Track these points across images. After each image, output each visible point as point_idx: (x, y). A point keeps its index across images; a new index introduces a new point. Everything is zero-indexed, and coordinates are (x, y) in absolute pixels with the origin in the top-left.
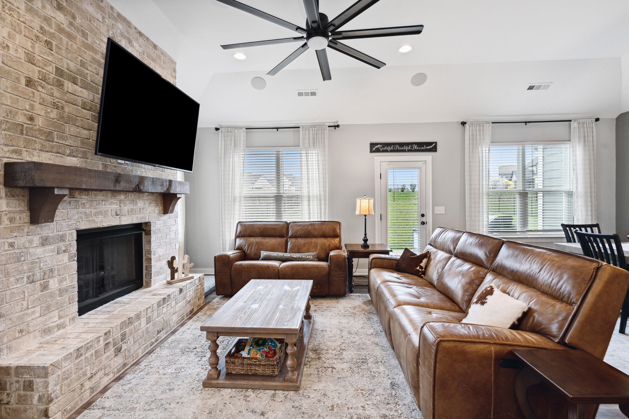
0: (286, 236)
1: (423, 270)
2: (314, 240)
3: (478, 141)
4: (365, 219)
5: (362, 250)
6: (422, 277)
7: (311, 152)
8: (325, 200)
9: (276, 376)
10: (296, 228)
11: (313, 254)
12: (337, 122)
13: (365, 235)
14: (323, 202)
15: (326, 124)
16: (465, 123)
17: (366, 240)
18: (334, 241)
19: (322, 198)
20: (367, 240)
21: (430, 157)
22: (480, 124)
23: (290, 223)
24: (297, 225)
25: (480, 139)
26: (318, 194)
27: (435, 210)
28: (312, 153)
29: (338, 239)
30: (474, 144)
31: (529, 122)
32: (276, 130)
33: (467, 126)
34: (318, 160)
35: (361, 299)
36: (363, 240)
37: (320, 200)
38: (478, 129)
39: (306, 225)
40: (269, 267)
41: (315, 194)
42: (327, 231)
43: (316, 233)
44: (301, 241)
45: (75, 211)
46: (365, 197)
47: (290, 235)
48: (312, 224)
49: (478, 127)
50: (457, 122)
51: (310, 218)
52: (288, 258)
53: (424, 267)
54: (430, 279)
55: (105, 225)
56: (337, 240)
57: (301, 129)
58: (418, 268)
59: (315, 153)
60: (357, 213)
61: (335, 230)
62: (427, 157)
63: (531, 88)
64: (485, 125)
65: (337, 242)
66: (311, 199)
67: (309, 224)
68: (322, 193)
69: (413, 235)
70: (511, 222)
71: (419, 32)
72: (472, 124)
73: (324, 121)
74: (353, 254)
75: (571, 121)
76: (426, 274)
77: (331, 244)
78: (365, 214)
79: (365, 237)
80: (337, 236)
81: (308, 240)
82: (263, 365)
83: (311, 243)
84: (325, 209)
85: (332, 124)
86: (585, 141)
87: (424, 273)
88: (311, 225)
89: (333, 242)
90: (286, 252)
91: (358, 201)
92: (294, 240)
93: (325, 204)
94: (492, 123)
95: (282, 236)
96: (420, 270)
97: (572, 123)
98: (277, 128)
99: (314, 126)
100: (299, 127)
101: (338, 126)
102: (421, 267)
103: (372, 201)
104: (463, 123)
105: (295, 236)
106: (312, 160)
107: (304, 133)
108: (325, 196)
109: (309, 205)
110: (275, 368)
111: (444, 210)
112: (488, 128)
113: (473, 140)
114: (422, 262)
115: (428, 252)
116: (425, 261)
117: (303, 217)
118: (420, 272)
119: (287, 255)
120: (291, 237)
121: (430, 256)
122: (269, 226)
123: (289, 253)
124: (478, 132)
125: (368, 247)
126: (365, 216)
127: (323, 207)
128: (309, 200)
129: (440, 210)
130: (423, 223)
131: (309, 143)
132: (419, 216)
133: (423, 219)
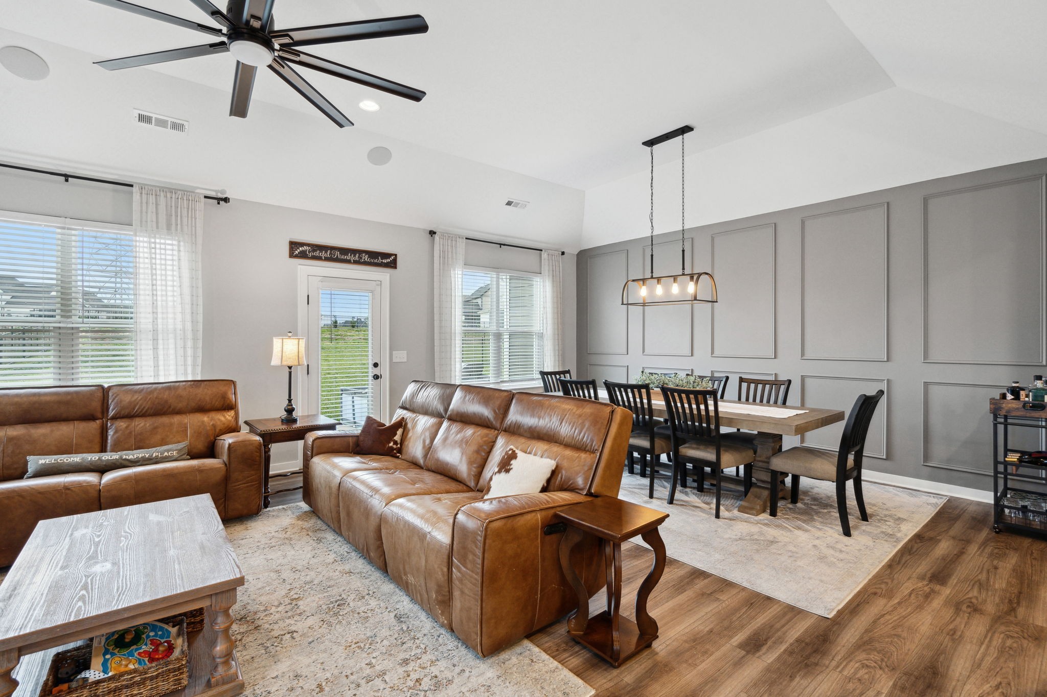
0: (99, 415)
1: (399, 446)
2: (176, 419)
3: (450, 260)
4: (290, 373)
5: (284, 427)
6: (398, 457)
7: (162, 241)
8: (195, 339)
9: (185, 687)
10: (127, 399)
11: (179, 448)
12: (223, 192)
13: (290, 401)
14: (189, 344)
15: (198, 191)
16: (435, 233)
17: (290, 411)
18: (224, 416)
19: (189, 335)
20: (293, 410)
21: (388, 275)
22: (451, 237)
23: (110, 388)
24: (131, 390)
25: (452, 258)
26: (179, 326)
27: (395, 356)
28: (165, 244)
29: (232, 413)
30: (446, 265)
31: (504, 245)
32: (63, 178)
33: (437, 237)
34: (179, 259)
35: (289, 512)
36: (286, 410)
37: (184, 339)
38: (450, 244)
39: (156, 389)
40: (69, 489)
41: (171, 327)
42: (207, 399)
43: (180, 405)
44: (140, 424)
46: (290, 334)
47: (111, 413)
48: (171, 387)
49: (449, 241)
50: (425, 229)
51: (157, 375)
52: (115, 464)
53: (399, 441)
54: (414, 457)
56: (229, 416)
57: (135, 189)
58: (391, 444)
59: (172, 245)
60: (275, 361)
61: (224, 397)
62: (383, 276)
63: (509, 203)
64: (458, 239)
65: (230, 418)
66: (160, 337)
67: (163, 388)
68: (189, 325)
69: (341, 399)
70: (482, 371)
71: (418, 99)
72: (443, 235)
73: (195, 185)
74: (270, 437)
75: (542, 250)
76: (404, 451)
77: (219, 423)
78: (290, 364)
79: (288, 405)
80: (230, 407)
81: (165, 420)
82: (152, 678)
83: (171, 424)
84: (195, 357)
85: (213, 194)
86: (553, 276)
87: (400, 451)
88: (169, 388)
89: (223, 419)
90: (103, 449)
91: (277, 342)
92: (122, 424)
93: (195, 348)
94: (466, 238)
95: (89, 417)
96: (395, 446)
97: (543, 252)
98: (67, 177)
99: (170, 190)
100: (132, 186)
101: (226, 200)
102: (396, 443)
103: (303, 343)
104: (432, 233)
105: (127, 415)
106: (163, 257)
107: (144, 200)
108: (194, 331)
109: (155, 349)
110: (182, 673)
111: (405, 356)
112: (462, 244)
113: (444, 258)
114: (395, 434)
115: (403, 418)
116: (400, 432)
117: (139, 374)
118: (395, 449)
119: (108, 457)
120: (114, 418)
121: (406, 424)
122: (48, 398)
123: (113, 451)
124: (450, 247)
125: (295, 421)
126: (290, 368)
127: (190, 352)
128: (155, 340)
129: (401, 356)
130: (376, 377)
131: (157, 223)
132: (371, 366)
133: (377, 371)
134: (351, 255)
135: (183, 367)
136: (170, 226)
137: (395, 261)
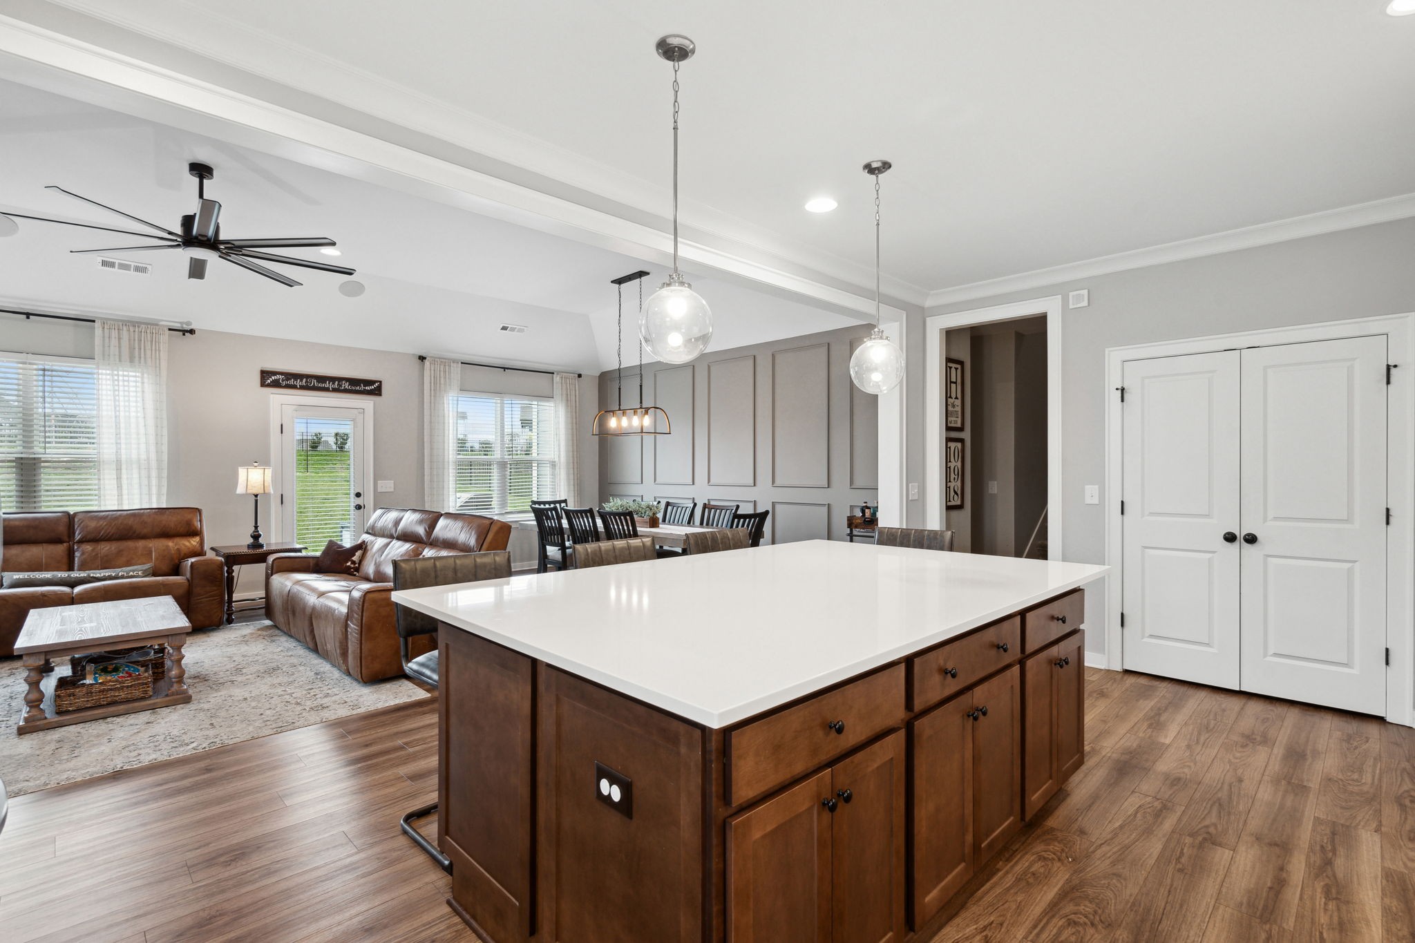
0: (66, 538)
1: (356, 564)
2: (141, 544)
3: (442, 386)
4: (256, 501)
5: (251, 552)
7: (126, 373)
8: (159, 469)
10: (93, 524)
11: (144, 568)
12: (188, 323)
13: (256, 527)
14: (154, 473)
15: (161, 323)
16: (425, 358)
17: (256, 537)
18: (190, 542)
19: (154, 465)
20: (259, 536)
21: (372, 402)
22: (445, 362)
23: (75, 514)
24: (96, 517)
25: (445, 384)
26: (143, 456)
27: (379, 486)
28: (128, 376)
29: (198, 539)
30: (437, 390)
31: (508, 368)
32: (25, 316)
33: (427, 362)
34: (143, 392)
36: (252, 536)
37: (149, 469)
38: (442, 369)
39: (120, 516)
40: (45, 596)
41: (134, 456)
42: (172, 525)
43: (145, 531)
44: (105, 548)
46: (256, 464)
47: (77, 537)
48: (136, 515)
49: (442, 367)
50: (414, 355)
51: (121, 502)
52: (82, 580)
53: (357, 561)
56: (194, 542)
57: (96, 324)
58: (349, 564)
59: (135, 376)
60: (240, 490)
61: (189, 523)
62: (366, 403)
63: (504, 328)
64: (452, 364)
65: (194, 543)
66: (124, 467)
67: (127, 515)
68: (153, 456)
72: (435, 360)
73: (161, 318)
74: (234, 559)
75: (553, 373)
76: (361, 570)
77: (183, 547)
78: (256, 492)
79: (254, 532)
80: (197, 533)
81: (130, 544)
83: (136, 548)
84: (159, 487)
85: (177, 326)
86: (567, 400)
87: (357, 568)
88: (134, 515)
89: (187, 544)
90: (71, 568)
91: (242, 472)
92: (88, 548)
93: (159, 477)
94: (462, 363)
95: (57, 541)
96: (351, 566)
97: (555, 376)
98: (28, 315)
99: (133, 324)
100: (94, 321)
101: (192, 332)
102: (353, 562)
103: (269, 472)
104: (422, 358)
105: (93, 539)
106: (126, 388)
107: (107, 335)
108: (159, 461)
109: (119, 478)
110: (148, 687)
111: (392, 486)
112: (456, 370)
113: (435, 383)
114: (354, 555)
115: (364, 541)
116: (359, 553)
117: (104, 502)
118: (351, 568)
119: (75, 574)
120: (81, 542)
122: (17, 523)
123: (80, 570)
124: (442, 373)
125: (261, 546)
126: (256, 496)
127: (154, 482)
128: (119, 469)
129: (387, 486)
130: (359, 507)
131: (120, 356)
132: (353, 495)
133: (358, 501)
134: (329, 383)
135: (147, 496)
136: (133, 357)
137: (379, 388)
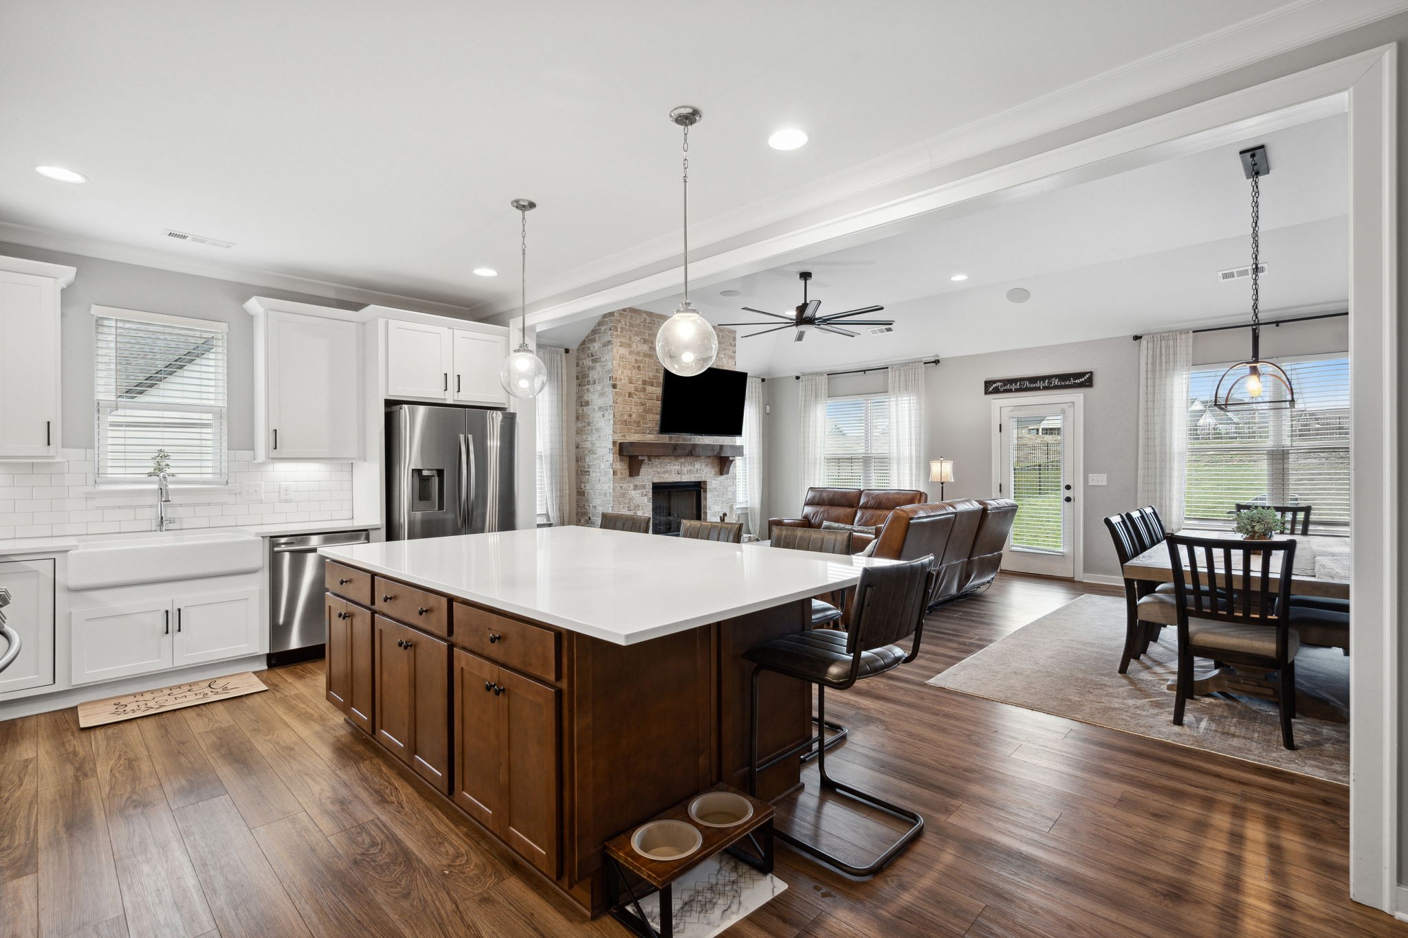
0: (855, 505)
3: (1164, 364)
7: (903, 398)
8: (919, 463)
12: (936, 356)
14: (916, 466)
15: (920, 360)
16: (1141, 337)
21: (1083, 394)
22: (1167, 336)
26: (909, 452)
27: (1090, 480)
28: (904, 400)
30: (1157, 370)
32: (863, 372)
33: (1144, 342)
34: (910, 410)
37: (913, 463)
38: (1163, 345)
41: (906, 455)
45: (651, 470)
49: (1163, 342)
50: (1127, 336)
55: (670, 481)
57: (889, 369)
59: (907, 399)
62: (1076, 397)
64: (1179, 337)
66: (901, 462)
68: (915, 454)
72: (1154, 336)
73: (921, 357)
78: (942, 481)
84: (919, 475)
85: (930, 360)
93: (919, 469)
94: (1194, 332)
99: (906, 364)
100: (887, 367)
101: (938, 361)
104: (1137, 338)
106: (903, 407)
107: (894, 375)
108: (919, 457)
109: (899, 469)
111: (1105, 479)
112: (1188, 341)
113: (1154, 364)
124: (1164, 349)
127: (916, 472)
129: (1099, 479)
130: (1068, 499)
131: (899, 387)
132: (1062, 487)
133: (1068, 494)
134: (1040, 382)
136: (906, 388)
137: (1090, 379)
